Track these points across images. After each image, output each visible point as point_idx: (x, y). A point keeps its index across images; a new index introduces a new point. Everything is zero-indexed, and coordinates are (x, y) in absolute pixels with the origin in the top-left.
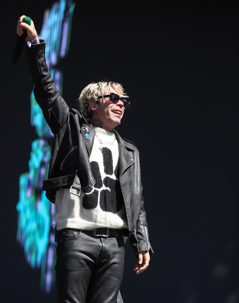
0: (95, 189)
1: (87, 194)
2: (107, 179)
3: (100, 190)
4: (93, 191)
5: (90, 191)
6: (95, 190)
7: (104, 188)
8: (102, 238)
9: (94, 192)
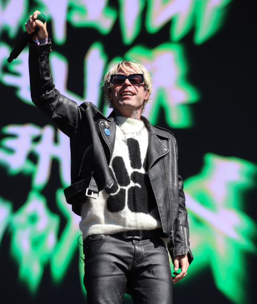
0: (122, 187)
1: (112, 194)
2: (135, 174)
3: (127, 188)
4: (118, 190)
5: (116, 191)
6: (121, 189)
7: (132, 184)
8: (134, 241)
9: (120, 192)
